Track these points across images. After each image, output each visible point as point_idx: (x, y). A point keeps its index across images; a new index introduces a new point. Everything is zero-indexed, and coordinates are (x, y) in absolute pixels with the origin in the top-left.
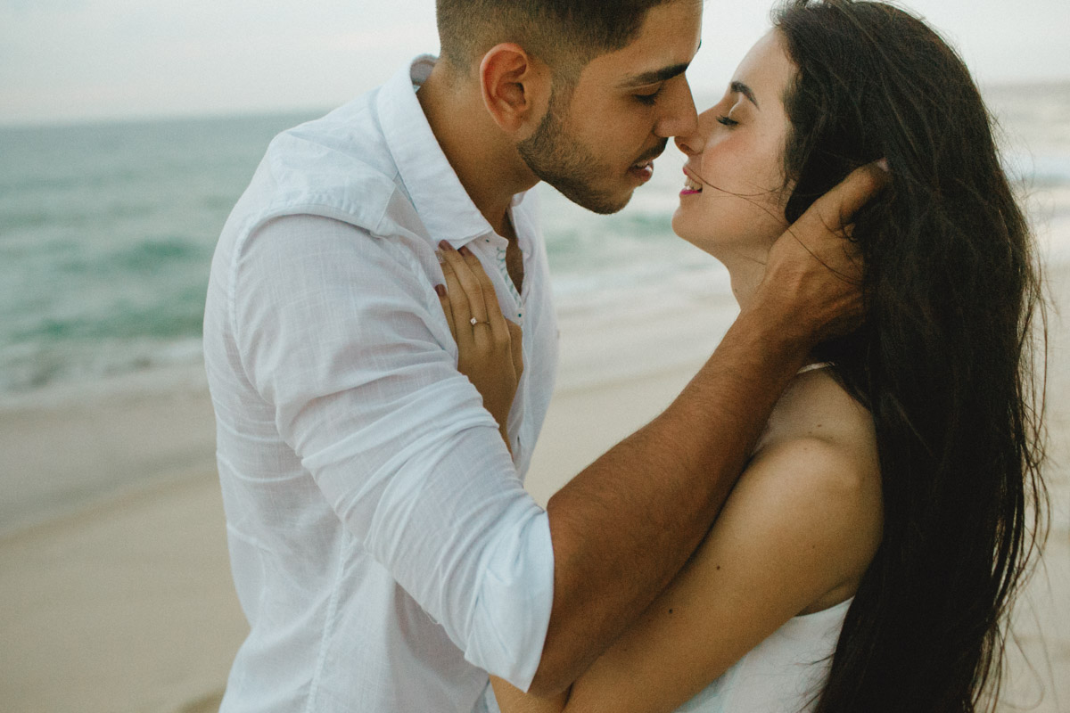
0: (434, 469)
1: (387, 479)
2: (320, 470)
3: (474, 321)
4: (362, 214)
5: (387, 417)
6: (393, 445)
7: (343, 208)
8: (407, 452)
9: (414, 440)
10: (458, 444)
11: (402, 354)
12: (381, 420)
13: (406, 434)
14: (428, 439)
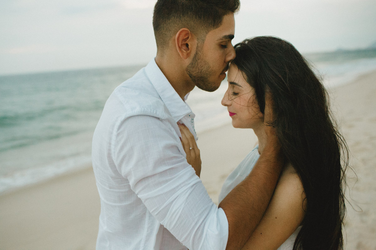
0: (187, 198)
1: (172, 202)
2: (146, 199)
3: (191, 148)
4: (158, 113)
5: (171, 181)
6: (174, 191)
7: (152, 112)
8: (179, 192)
9: (180, 189)
10: (194, 189)
11: (174, 160)
12: (169, 183)
13: (178, 187)
14: (185, 188)
